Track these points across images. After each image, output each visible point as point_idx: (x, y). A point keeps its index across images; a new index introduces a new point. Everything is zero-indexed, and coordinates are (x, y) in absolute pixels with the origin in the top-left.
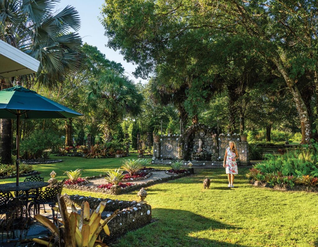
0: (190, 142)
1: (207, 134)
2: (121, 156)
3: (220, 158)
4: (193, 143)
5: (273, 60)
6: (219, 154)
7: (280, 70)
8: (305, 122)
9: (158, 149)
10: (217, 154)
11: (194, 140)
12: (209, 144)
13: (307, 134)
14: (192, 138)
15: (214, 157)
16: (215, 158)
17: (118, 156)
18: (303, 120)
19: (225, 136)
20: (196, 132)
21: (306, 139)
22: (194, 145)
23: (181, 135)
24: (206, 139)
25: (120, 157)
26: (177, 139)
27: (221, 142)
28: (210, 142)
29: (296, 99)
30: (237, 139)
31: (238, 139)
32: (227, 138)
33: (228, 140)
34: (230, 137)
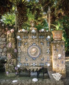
3: (19, 66)
6: (17, 61)
27: (21, 42)
30: (47, 36)
31: (49, 37)
32: (30, 35)
33: (32, 38)
34: (35, 34)
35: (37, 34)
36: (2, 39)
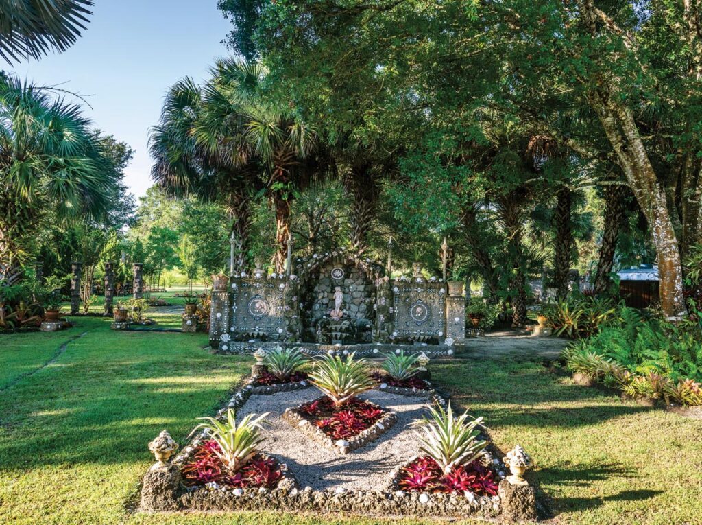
0: (306, 292)
1: (351, 275)
2: (58, 325)
3: (395, 334)
4: (314, 295)
5: (624, 113)
6: (393, 326)
7: (634, 139)
8: (676, 261)
9: (226, 310)
10: (390, 326)
11: (316, 289)
12: (355, 301)
13: (679, 288)
14: (312, 284)
15: (383, 332)
16: (383, 335)
17: (49, 326)
18: (671, 257)
19: (411, 282)
20: (323, 271)
21: (676, 299)
22: (316, 300)
23: (292, 277)
24: (348, 287)
25: (57, 330)
26: (282, 286)
27: (400, 297)
28: (359, 296)
29: (662, 209)
30: (439, 289)
31: (442, 290)
32: (414, 286)
33: (417, 291)
34: (422, 285)
35: (425, 285)
36: (358, 287)
